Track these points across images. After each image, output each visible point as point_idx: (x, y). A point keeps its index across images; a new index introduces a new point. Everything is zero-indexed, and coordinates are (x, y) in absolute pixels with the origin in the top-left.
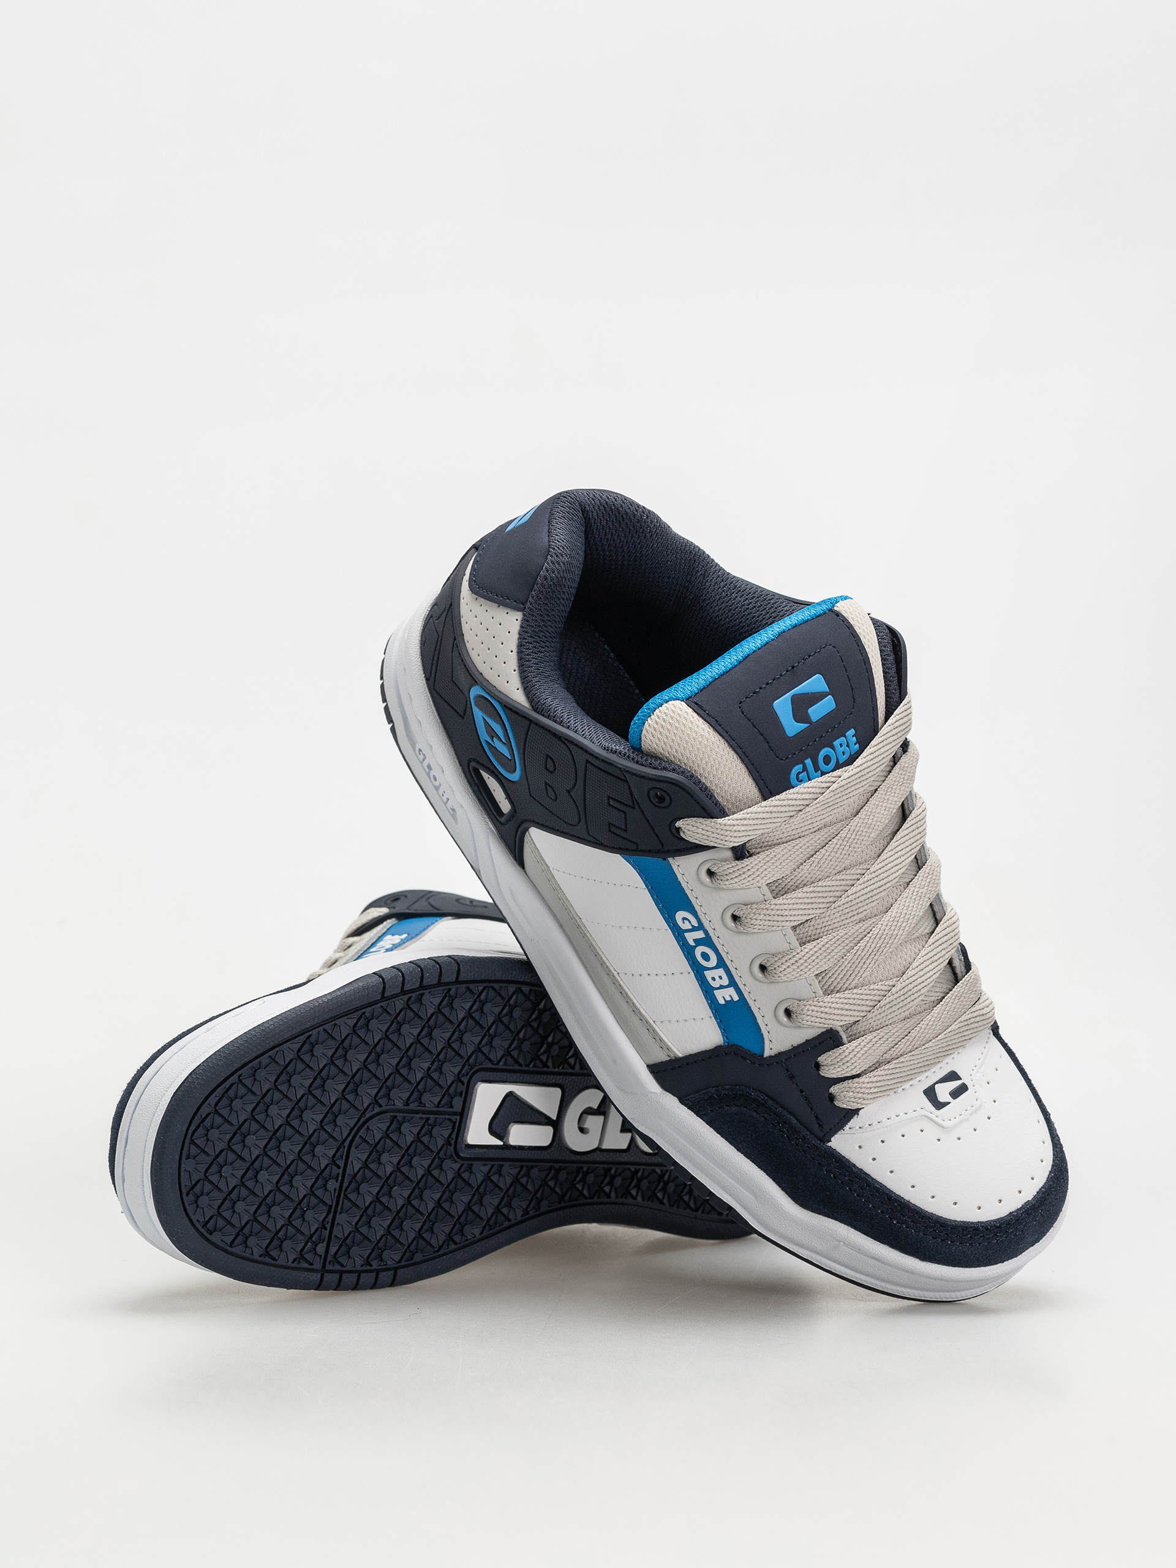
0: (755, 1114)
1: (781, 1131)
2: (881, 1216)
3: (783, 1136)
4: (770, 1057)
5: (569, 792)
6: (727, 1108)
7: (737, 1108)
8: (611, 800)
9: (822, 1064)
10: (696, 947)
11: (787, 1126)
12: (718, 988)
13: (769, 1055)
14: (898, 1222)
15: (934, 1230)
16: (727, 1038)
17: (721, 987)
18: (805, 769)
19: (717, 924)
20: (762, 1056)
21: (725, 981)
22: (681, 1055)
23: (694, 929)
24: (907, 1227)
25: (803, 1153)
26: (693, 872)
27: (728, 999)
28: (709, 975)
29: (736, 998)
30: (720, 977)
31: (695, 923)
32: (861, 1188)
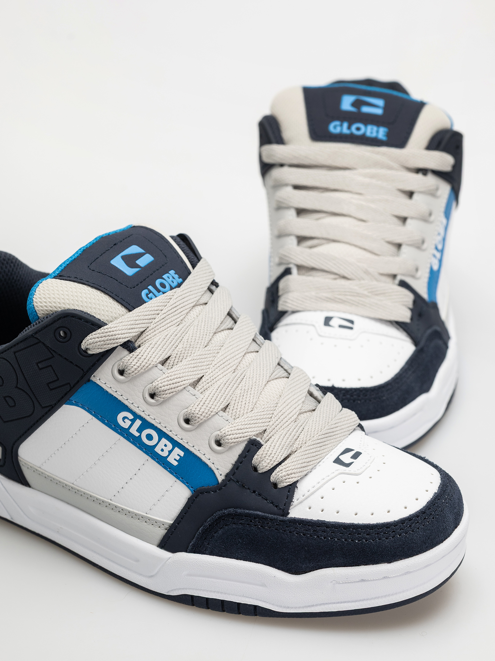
0: (234, 526)
1: (255, 526)
2: (346, 542)
3: (258, 528)
4: (223, 480)
5: (17, 387)
6: (216, 535)
7: (222, 530)
8: (39, 365)
9: (257, 465)
10: (141, 435)
11: (257, 519)
12: (169, 455)
13: (222, 480)
14: (359, 541)
15: (384, 533)
16: (192, 488)
17: (170, 452)
18: (150, 292)
19: (144, 406)
20: (218, 483)
21: (170, 446)
22: (172, 522)
23: (133, 421)
24: (366, 541)
25: (276, 531)
26: (111, 378)
27: (178, 458)
28: (158, 450)
29: (182, 454)
30: (166, 445)
31: (131, 417)
32: (324, 532)
